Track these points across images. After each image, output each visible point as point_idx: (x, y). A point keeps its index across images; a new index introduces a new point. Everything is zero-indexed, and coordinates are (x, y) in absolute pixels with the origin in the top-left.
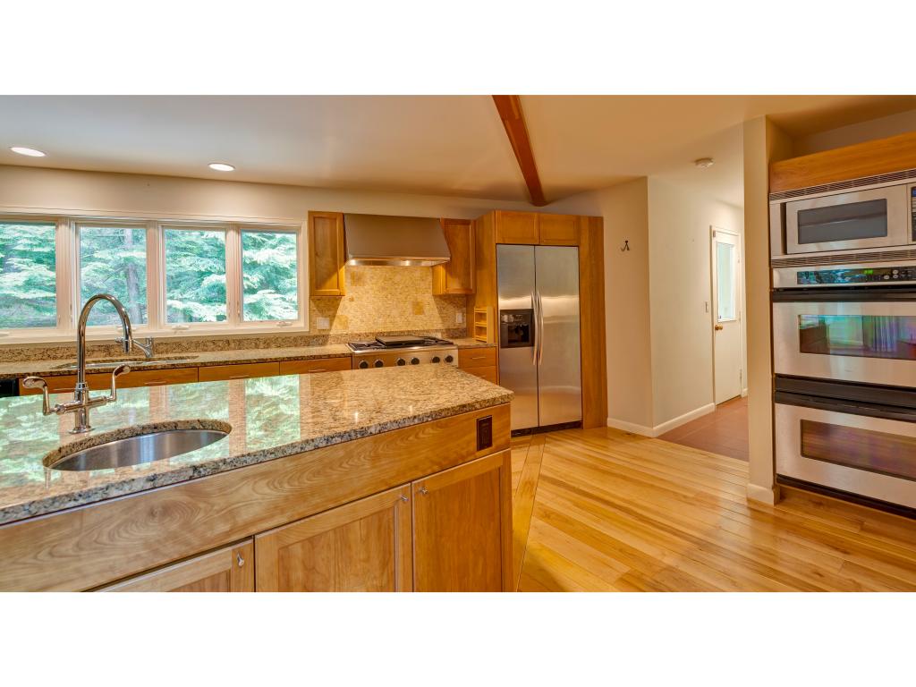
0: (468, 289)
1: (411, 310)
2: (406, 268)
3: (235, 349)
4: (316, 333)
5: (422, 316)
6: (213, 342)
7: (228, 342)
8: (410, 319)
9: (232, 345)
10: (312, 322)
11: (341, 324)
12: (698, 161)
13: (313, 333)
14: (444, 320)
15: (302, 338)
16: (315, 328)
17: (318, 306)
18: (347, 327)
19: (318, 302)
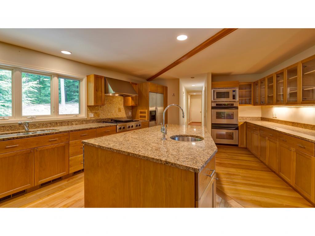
0: (136, 105)
1: (118, 111)
2: (117, 97)
3: (59, 126)
4: (89, 119)
5: (120, 113)
6: (50, 123)
7: (57, 123)
8: (117, 114)
9: (58, 124)
10: (88, 115)
11: (97, 116)
12: (192, 78)
13: (88, 119)
14: (126, 114)
15: (85, 121)
16: (89, 117)
17: (90, 109)
18: (99, 117)
19: (90, 107)
